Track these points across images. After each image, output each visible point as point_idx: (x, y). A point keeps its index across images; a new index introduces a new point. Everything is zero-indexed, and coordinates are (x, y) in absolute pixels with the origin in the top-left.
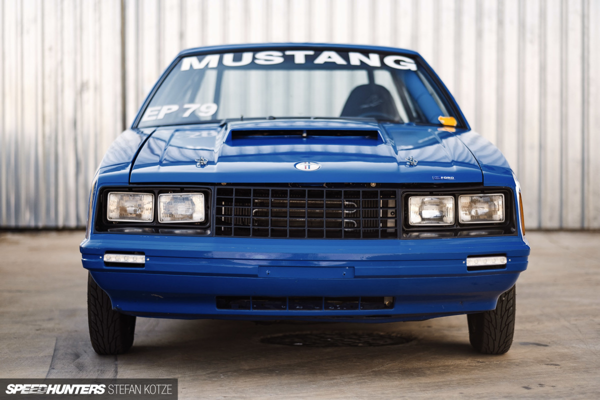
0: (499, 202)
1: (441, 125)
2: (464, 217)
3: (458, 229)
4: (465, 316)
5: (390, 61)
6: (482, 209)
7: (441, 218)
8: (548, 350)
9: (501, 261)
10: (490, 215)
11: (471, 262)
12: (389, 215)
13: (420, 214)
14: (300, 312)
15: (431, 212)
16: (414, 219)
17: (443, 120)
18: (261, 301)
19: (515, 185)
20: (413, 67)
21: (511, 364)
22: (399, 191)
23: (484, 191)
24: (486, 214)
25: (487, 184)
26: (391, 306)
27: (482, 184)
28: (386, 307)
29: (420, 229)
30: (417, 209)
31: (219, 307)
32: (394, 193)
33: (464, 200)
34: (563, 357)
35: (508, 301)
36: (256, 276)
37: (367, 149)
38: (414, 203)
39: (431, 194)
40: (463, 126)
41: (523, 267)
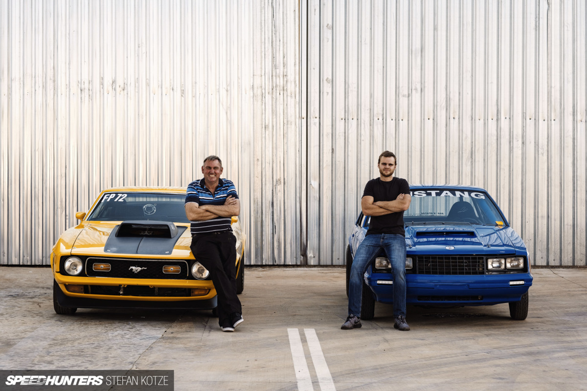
0: (522, 261)
1: (497, 225)
2: (508, 265)
3: (506, 270)
4: (508, 304)
5: (473, 195)
6: (515, 263)
7: (500, 267)
8: (542, 319)
9: (522, 282)
10: (518, 265)
11: (511, 283)
12: (480, 266)
13: (492, 266)
14: (446, 301)
15: (496, 265)
16: (490, 267)
17: (498, 223)
18: (434, 297)
19: (527, 254)
20: (483, 197)
21: (527, 323)
22: (485, 257)
23: (515, 257)
24: (516, 265)
25: (517, 254)
26: (481, 299)
27: (515, 254)
28: (479, 300)
29: (492, 271)
30: (491, 263)
31: (419, 300)
32: (483, 258)
33: (509, 260)
34: (548, 321)
35: (525, 299)
36: (433, 288)
37: (468, 239)
38: (490, 261)
39: (496, 258)
40: (507, 225)
41: (531, 285)
